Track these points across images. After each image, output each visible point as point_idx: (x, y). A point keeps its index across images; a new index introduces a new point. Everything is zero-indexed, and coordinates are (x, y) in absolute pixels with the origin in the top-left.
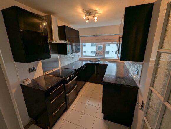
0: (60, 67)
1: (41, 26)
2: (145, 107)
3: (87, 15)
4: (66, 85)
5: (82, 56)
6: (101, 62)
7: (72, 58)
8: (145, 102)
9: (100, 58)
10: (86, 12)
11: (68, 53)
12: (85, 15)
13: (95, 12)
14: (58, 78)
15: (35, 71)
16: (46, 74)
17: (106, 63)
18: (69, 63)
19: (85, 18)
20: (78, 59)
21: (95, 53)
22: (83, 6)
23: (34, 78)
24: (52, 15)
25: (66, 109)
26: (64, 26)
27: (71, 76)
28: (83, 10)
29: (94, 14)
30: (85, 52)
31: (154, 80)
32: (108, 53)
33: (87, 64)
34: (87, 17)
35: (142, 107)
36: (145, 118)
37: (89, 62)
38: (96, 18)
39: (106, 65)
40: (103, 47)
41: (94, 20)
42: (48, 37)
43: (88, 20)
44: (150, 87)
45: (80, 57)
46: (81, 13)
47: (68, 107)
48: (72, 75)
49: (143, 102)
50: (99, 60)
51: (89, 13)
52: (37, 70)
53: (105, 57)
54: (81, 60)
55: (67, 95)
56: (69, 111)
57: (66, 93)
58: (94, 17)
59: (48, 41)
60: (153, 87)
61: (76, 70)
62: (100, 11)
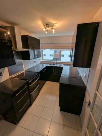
0: (24, 70)
1: (5, 35)
2: (91, 105)
3: (46, 27)
4: (30, 86)
5: (43, 60)
6: (58, 65)
7: (35, 62)
8: (91, 101)
9: (57, 61)
10: (45, 25)
11: (30, 58)
12: (44, 27)
13: (53, 25)
14: (23, 80)
15: (2, 75)
16: (13, 77)
17: (62, 66)
18: (32, 66)
19: (44, 30)
20: (39, 62)
21: (53, 56)
22: (43, 20)
23: (1, 82)
24: (15, 26)
25: (30, 105)
26: (27, 36)
27: (33, 78)
28: (43, 23)
29: (52, 27)
30: (45, 55)
31: (99, 86)
32: (63, 56)
33: (47, 67)
34: (46, 28)
35: (89, 105)
36: (91, 113)
37: (48, 65)
38: (53, 30)
39: (62, 68)
40: (59, 51)
41: (52, 31)
42: (12, 46)
43: (47, 31)
44: (96, 91)
45: (41, 60)
46: (40, 25)
47: (32, 103)
48: (35, 77)
49: (90, 101)
50: (57, 63)
51: (47, 25)
52: (4, 74)
53: (61, 61)
54: (42, 63)
55: (31, 94)
56: (33, 106)
57: (30, 92)
58: (52, 29)
59: (12, 49)
60: (97, 91)
61: (38, 73)
62: (57, 24)
